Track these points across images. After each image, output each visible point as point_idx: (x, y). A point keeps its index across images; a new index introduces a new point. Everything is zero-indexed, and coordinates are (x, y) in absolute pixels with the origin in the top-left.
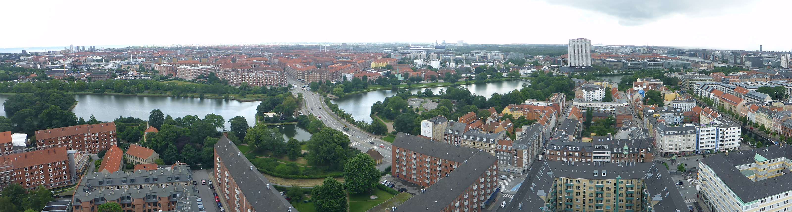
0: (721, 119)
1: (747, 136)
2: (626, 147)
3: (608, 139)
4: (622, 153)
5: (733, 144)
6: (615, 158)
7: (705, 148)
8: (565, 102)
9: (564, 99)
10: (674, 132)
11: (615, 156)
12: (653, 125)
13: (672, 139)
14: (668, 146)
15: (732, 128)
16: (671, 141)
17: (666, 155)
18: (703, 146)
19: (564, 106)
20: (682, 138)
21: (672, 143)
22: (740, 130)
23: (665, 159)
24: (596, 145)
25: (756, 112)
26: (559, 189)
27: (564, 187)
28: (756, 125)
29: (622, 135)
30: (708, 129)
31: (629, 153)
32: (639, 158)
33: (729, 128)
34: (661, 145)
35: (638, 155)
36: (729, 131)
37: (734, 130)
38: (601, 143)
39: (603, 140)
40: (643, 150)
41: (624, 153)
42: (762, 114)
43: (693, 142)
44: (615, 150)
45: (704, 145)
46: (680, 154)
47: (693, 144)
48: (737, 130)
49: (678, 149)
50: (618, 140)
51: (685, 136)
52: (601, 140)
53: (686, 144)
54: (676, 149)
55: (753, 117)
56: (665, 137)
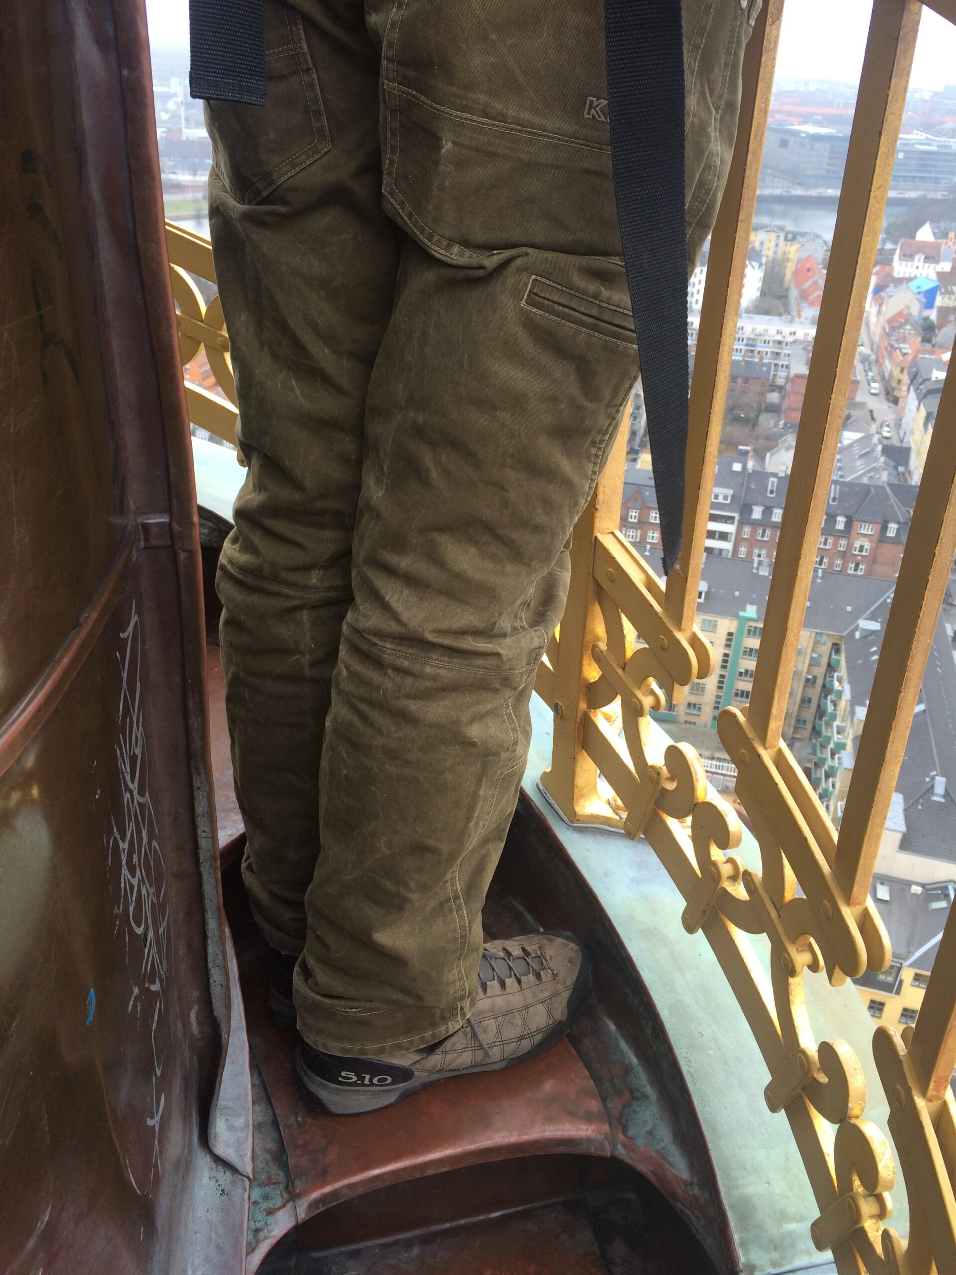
3: (737, 467)
6: (753, 543)
32: (844, 555)
35: (844, 542)
40: (867, 529)
44: (757, 513)
50: (775, 475)
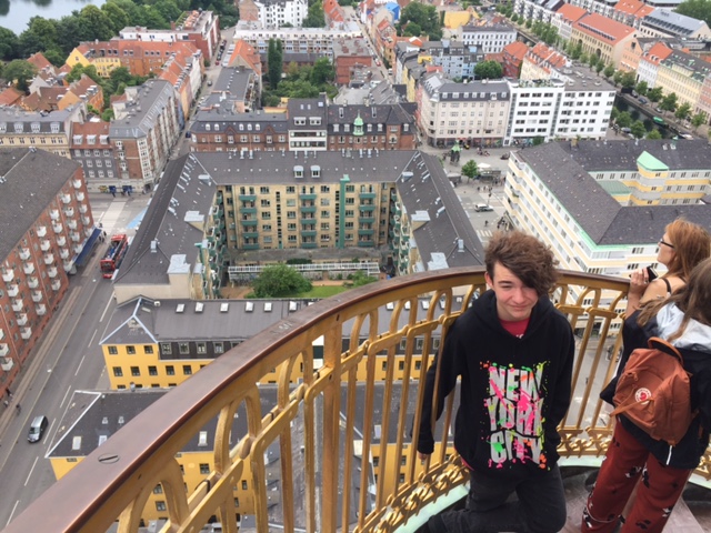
0: (571, 72)
1: (627, 114)
2: (359, 121)
3: (321, 104)
4: (350, 134)
5: (591, 130)
6: (337, 145)
7: (524, 134)
8: (219, 34)
9: (214, 25)
10: (461, 95)
11: (336, 139)
12: (416, 81)
13: (455, 110)
14: (447, 123)
15: (594, 93)
16: (453, 114)
17: (441, 143)
18: (521, 130)
19: (216, 40)
20: (478, 108)
21: (454, 119)
22: (612, 99)
23: (437, 153)
24: (296, 119)
25: (662, 62)
26: (227, 208)
27: (237, 204)
28: (655, 95)
29: (349, 97)
30: (537, 90)
31: (366, 134)
32: (385, 145)
33: (587, 93)
34: (432, 123)
35: (383, 138)
36: (585, 99)
37: (598, 99)
38: (304, 113)
39: (309, 107)
40: (394, 129)
41: (355, 133)
42: (675, 68)
43: (501, 118)
44: (336, 128)
45: (524, 126)
46: (469, 142)
47: (500, 123)
48: (606, 98)
49: (466, 132)
50: (342, 106)
51: (485, 103)
52: (306, 107)
53: (485, 122)
54: (462, 132)
55: (651, 75)
56: (441, 104)
